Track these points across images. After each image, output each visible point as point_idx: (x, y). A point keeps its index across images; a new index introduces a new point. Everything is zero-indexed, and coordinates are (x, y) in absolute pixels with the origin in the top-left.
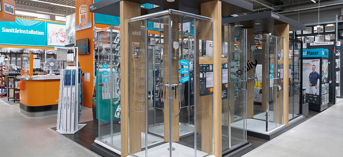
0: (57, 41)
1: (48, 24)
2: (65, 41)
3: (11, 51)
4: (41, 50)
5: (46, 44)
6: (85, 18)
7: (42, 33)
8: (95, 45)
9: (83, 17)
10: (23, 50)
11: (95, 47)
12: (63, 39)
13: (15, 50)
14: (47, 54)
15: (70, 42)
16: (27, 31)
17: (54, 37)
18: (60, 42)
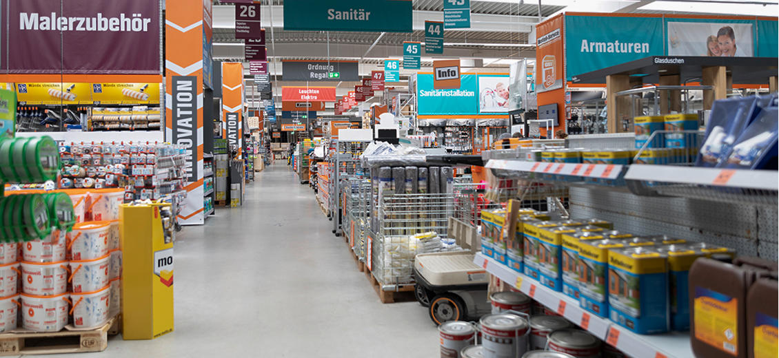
0: (493, 104)
1: (480, 78)
2: (505, 103)
3: (430, 124)
4: (470, 121)
5: (478, 111)
6: (551, 74)
7: (472, 94)
8: (567, 113)
9: (547, 73)
10: (445, 122)
11: (567, 116)
12: (502, 101)
13: (435, 121)
14: (479, 127)
15: (518, 106)
16: (451, 92)
17: (489, 99)
18: (498, 106)
